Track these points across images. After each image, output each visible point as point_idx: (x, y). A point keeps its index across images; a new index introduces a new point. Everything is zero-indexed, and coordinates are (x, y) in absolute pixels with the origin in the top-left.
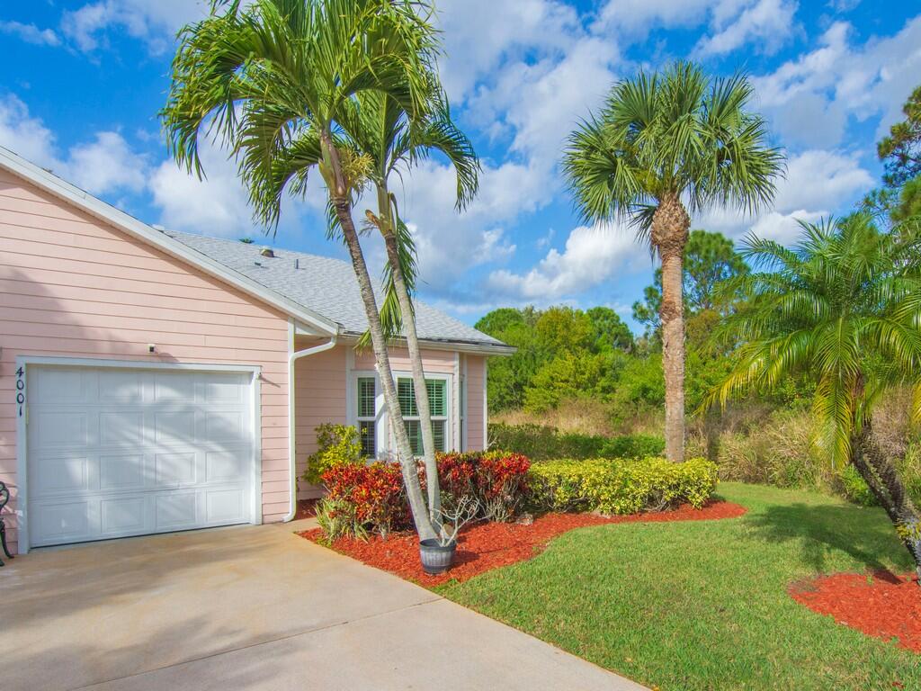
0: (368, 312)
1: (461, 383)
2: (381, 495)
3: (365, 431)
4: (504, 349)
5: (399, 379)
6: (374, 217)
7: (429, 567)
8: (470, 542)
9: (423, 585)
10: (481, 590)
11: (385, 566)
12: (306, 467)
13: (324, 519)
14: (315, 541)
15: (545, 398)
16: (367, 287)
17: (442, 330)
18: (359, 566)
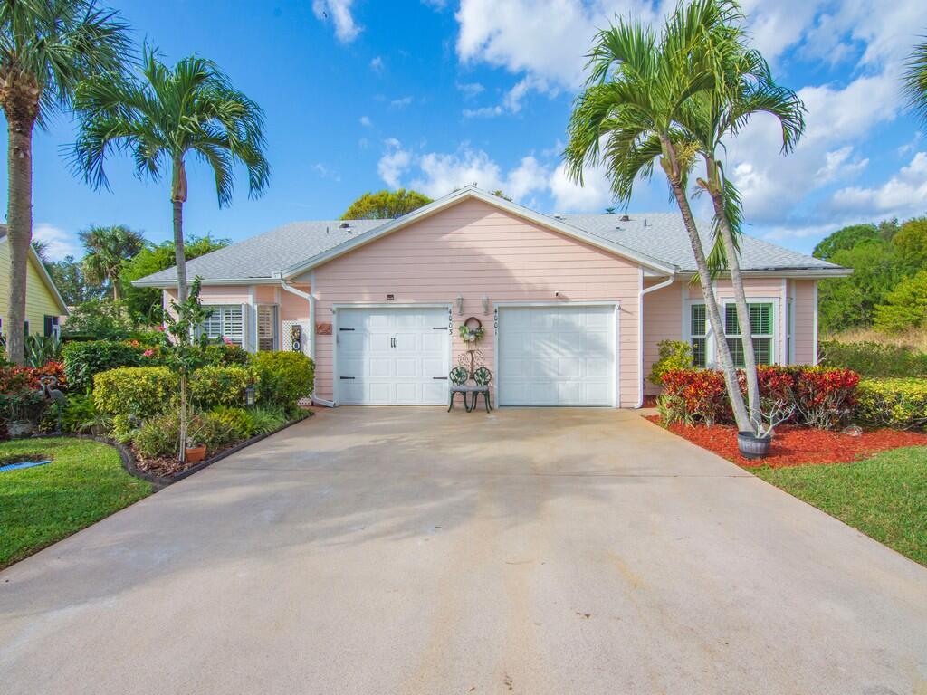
0: (696, 258)
1: (789, 306)
2: (706, 393)
3: (696, 346)
4: (838, 271)
5: (727, 304)
6: (703, 182)
7: (745, 453)
8: (787, 441)
9: (739, 465)
10: (791, 477)
11: (709, 447)
12: (651, 371)
13: (663, 409)
14: (656, 423)
15: (903, 316)
16: (696, 240)
17: (769, 260)
18: (688, 443)
